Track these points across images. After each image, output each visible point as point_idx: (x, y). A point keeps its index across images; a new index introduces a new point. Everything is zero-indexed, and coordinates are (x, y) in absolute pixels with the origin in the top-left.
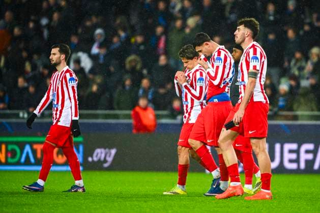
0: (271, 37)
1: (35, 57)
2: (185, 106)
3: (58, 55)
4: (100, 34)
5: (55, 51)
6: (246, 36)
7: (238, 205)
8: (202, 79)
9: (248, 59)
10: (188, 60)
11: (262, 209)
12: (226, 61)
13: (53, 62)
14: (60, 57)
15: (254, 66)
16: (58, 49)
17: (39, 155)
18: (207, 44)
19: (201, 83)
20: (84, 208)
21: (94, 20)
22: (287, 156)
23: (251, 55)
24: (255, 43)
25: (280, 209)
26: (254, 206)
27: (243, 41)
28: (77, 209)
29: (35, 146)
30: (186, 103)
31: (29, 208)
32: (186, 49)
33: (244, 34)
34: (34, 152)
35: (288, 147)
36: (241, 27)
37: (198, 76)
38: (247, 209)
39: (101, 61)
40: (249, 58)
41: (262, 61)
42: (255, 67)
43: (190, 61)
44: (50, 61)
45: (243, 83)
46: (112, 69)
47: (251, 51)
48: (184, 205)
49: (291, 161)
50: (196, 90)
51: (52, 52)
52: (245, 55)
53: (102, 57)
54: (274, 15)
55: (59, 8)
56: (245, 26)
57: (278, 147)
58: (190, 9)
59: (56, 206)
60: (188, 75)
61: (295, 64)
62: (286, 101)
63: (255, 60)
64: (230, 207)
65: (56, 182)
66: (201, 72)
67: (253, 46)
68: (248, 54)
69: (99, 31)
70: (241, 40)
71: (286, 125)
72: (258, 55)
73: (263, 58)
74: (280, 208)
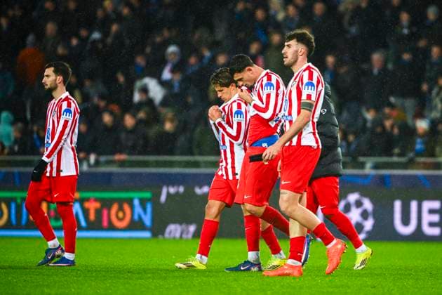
0: (406, 57)
1: (87, 83)
2: (222, 151)
3: (53, 77)
4: (173, 53)
5: (49, 71)
6: (300, 54)
7: (361, 284)
8: (241, 113)
9: (300, 86)
10: (223, 88)
11: (392, 290)
12: (279, 87)
13: (47, 87)
14: (56, 80)
15: (308, 95)
16: (52, 69)
17: (92, 217)
18: (250, 70)
19: (239, 118)
20: (153, 288)
21: (166, 33)
22: (427, 218)
23: (306, 80)
24: (310, 64)
25: (416, 290)
26: (382, 285)
27: (296, 61)
28: (143, 289)
29: (87, 205)
30: (224, 148)
31: (79, 288)
32: (220, 73)
33: (297, 51)
34: (86, 212)
35: (427, 205)
36: (293, 43)
37: (235, 108)
38: (373, 290)
39: (176, 90)
40: (302, 85)
41: (319, 89)
42: (309, 97)
43: (225, 89)
44: (43, 85)
45: (289, 118)
46: (190, 100)
47: (306, 74)
48: (288, 283)
49: (432, 225)
50: (232, 128)
51: (45, 74)
52: (297, 80)
53: (176, 84)
54: (409, 27)
55: (119, 18)
56: (298, 41)
57: (414, 205)
58: (297, 19)
59: (114, 285)
60: (224, 109)
61: (438, 94)
62: (425, 143)
63: (310, 87)
64: (349, 287)
65: (115, 253)
66: (238, 103)
67: (308, 68)
68: (301, 79)
69: (172, 49)
70: (292, 60)
71: (425, 177)
72: (315, 82)
73: (320, 85)
74: (417, 288)
